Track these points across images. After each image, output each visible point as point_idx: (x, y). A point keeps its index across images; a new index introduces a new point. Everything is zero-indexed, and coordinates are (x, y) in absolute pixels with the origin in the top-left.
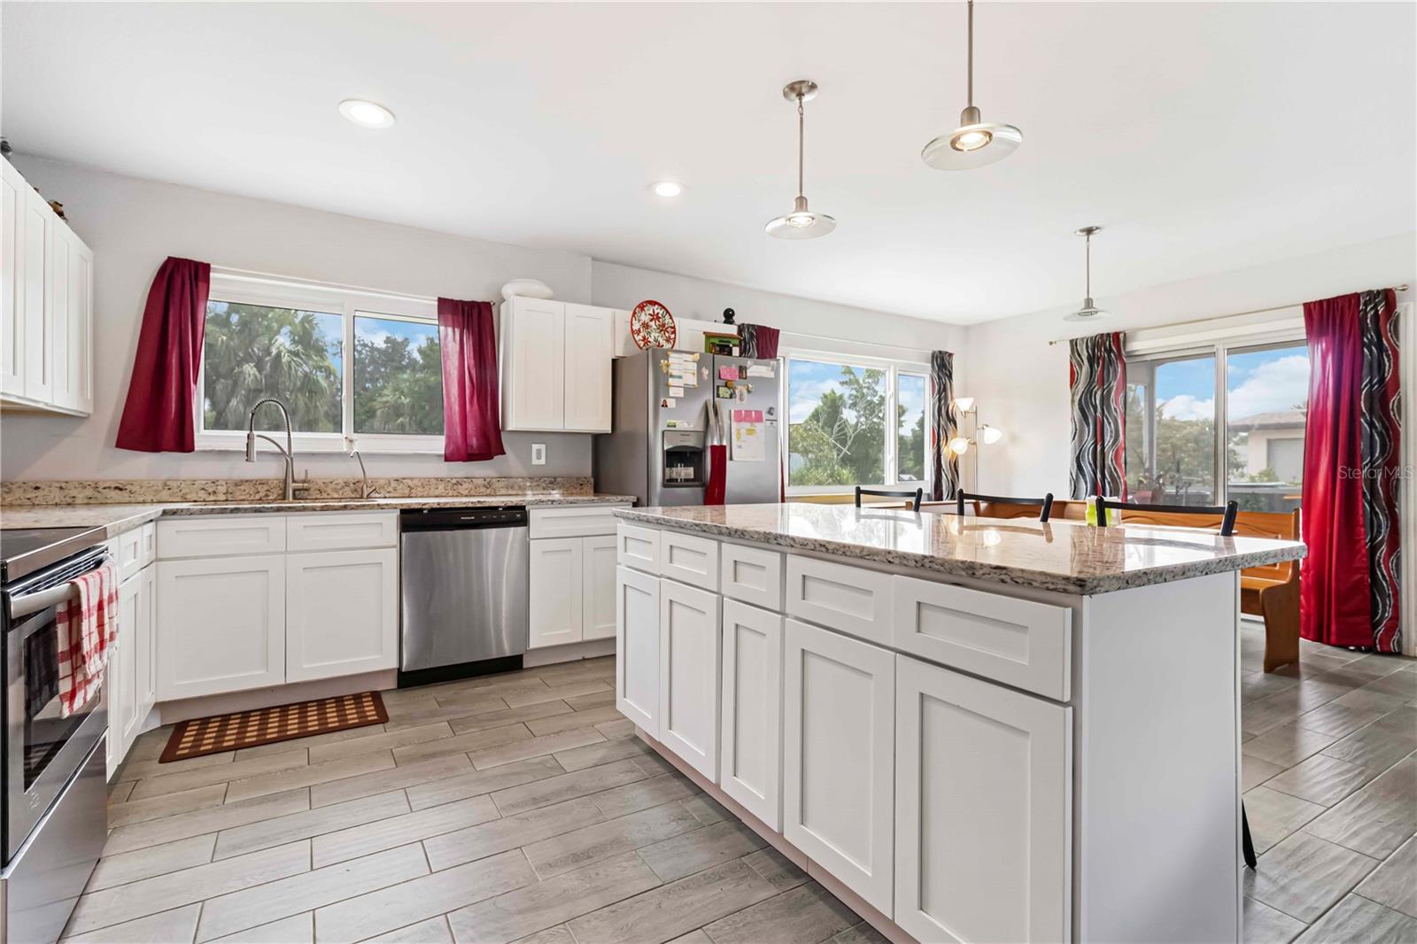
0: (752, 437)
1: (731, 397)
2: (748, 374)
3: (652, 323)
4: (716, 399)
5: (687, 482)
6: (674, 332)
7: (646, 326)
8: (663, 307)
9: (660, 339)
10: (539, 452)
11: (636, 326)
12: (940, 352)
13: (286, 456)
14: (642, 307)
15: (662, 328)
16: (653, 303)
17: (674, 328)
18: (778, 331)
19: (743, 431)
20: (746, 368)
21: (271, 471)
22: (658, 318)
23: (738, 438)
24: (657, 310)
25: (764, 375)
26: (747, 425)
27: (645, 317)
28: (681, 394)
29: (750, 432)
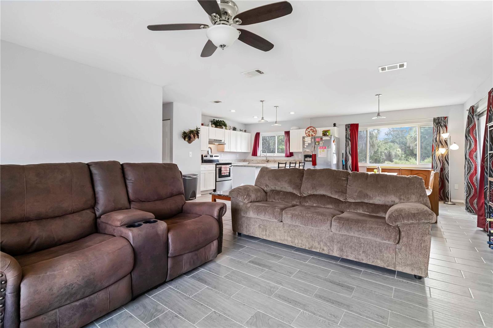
0: (324, 152)
1: (319, 144)
2: (323, 139)
3: (311, 131)
4: (315, 145)
5: (310, 161)
6: (316, 132)
7: (309, 132)
8: (313, 127)
9: (313, 134)
10: (300, 155)
11: (307, 132)
12: (438, 118)
13: (266, 157)
14: (308, 128)
15: (313, 131)
16: (311, 127)
17: (316, 131)
18: (358, 124)
19: (321, 151)
20: (322, 138)
21: (265, 159)
22: (312, 130)
23: (320, 152)
24: (312, 128)
25: (327, 139)
26: (322, 150)
27: (309, 130)
28: (307, 145)
29: (323, 151)
